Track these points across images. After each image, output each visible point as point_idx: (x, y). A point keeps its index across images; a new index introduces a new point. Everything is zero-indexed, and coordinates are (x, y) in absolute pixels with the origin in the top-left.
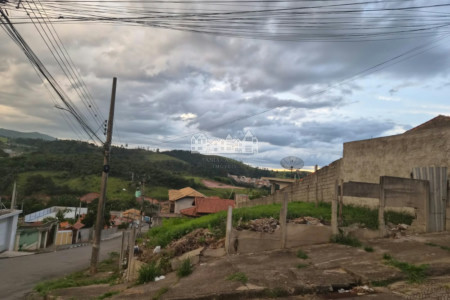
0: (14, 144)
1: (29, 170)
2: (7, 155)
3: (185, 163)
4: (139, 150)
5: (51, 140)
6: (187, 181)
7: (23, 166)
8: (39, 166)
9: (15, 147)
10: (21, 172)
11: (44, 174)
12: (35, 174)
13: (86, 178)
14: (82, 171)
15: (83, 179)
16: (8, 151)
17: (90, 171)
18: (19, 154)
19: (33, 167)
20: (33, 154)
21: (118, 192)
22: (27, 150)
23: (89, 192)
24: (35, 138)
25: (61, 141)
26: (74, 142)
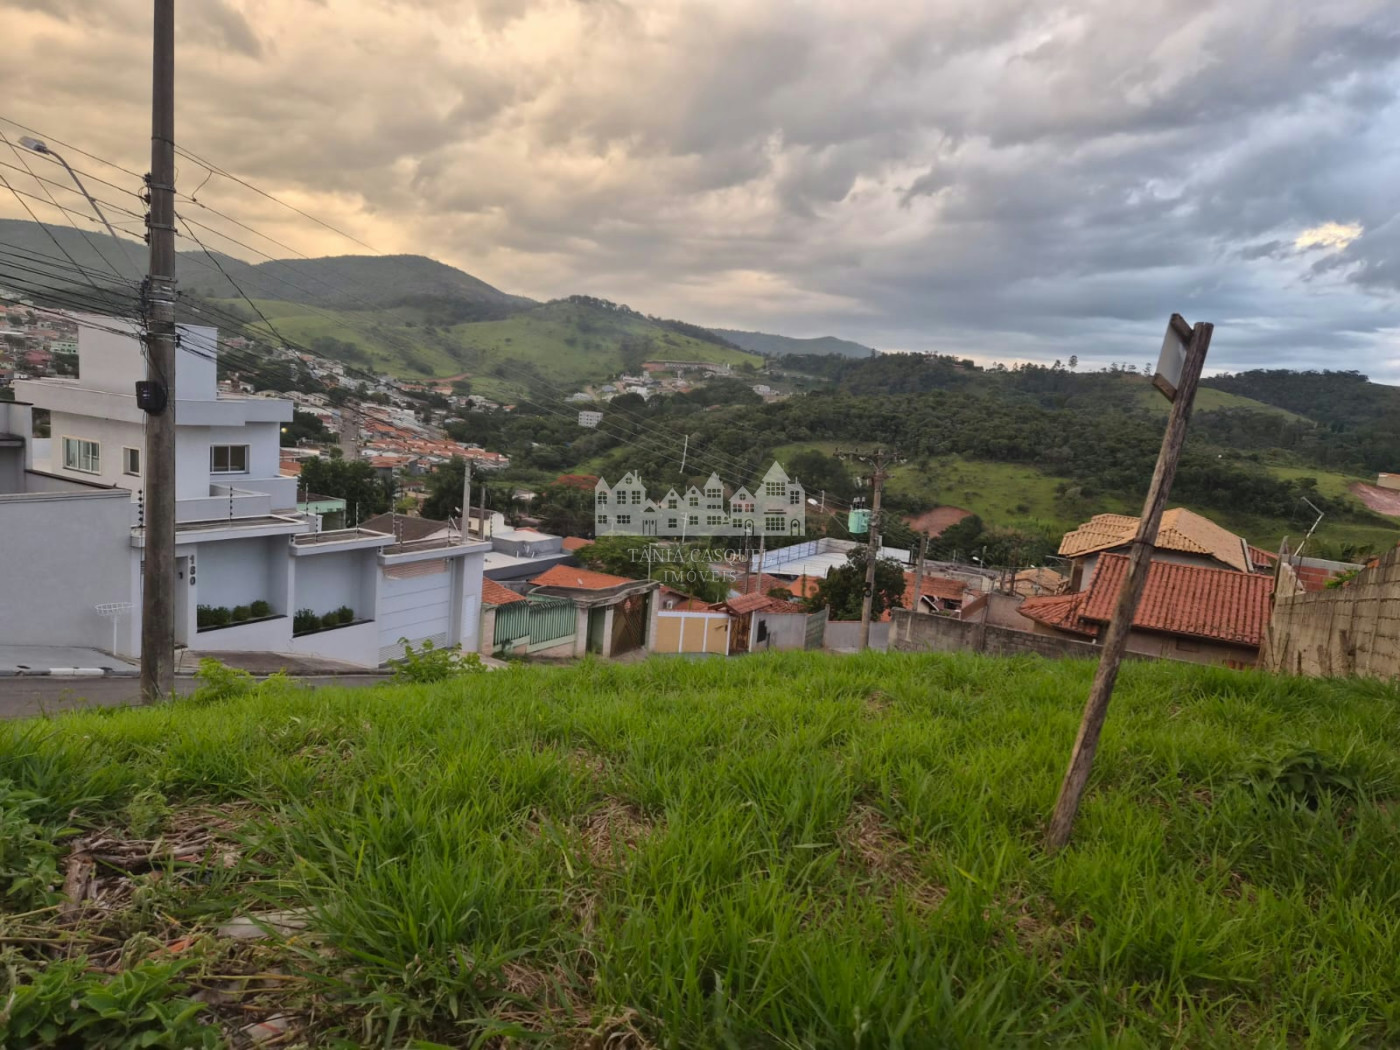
0: (776, 372)
1: (797, 439)
2: (759, 399)
3: (1291, 417)
4: (1116, 374)
5: (862, 355)
6: (1288, 485)
7: (783, 429)
8: (818, 427)
9: (779, 378)
10: (779, 443)
11: (827, 450)
12: (808, 449)
13: (933, 463)
14: (924, 441)
15: (923, 467)
16: (762, 389)
17: (947, 443)
18: (785, 397)
19: (804, 431)
20: (816, 394)
21: (1023, 510)
22: (801, 384)
23: (937, 506)
24: (822, 352)
25: (884, 356)
26: (918, 359)
